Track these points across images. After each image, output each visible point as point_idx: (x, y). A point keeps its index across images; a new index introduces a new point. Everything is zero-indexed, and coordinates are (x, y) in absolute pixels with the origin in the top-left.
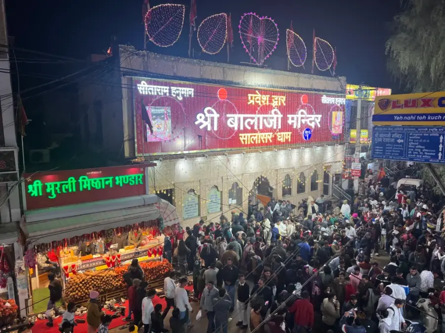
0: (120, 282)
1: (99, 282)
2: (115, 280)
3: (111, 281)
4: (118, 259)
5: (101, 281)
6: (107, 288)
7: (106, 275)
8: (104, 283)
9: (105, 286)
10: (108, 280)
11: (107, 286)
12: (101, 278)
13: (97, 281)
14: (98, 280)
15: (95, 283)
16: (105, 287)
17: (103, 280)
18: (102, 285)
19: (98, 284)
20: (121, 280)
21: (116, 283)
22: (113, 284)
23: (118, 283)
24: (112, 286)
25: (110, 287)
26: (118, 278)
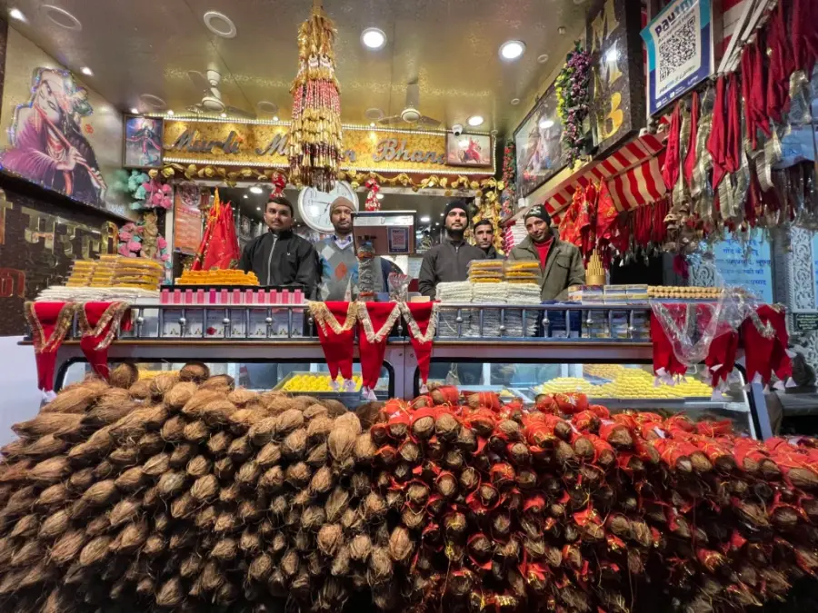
0: (400, 535)
1: (205, 485)
2: (354, 503)
3: (320, 499)
5: (224, 480)
6: (262, 564)
7: (281, 435)
8: (247, 510)
9: (248, 541)
10: (290, 488)
11: (266, 541)
12: (238, 444)
13: (195, 465)
15: (170, 482)
16: (249, 557)
17: (247, 471)
18: (224, 522)
20: (413, 519)
21: (361, 544)
22: (324, 543)
23: (374, 543)
24: (316, 570)
25: (289, 563)
26: (383, 492)
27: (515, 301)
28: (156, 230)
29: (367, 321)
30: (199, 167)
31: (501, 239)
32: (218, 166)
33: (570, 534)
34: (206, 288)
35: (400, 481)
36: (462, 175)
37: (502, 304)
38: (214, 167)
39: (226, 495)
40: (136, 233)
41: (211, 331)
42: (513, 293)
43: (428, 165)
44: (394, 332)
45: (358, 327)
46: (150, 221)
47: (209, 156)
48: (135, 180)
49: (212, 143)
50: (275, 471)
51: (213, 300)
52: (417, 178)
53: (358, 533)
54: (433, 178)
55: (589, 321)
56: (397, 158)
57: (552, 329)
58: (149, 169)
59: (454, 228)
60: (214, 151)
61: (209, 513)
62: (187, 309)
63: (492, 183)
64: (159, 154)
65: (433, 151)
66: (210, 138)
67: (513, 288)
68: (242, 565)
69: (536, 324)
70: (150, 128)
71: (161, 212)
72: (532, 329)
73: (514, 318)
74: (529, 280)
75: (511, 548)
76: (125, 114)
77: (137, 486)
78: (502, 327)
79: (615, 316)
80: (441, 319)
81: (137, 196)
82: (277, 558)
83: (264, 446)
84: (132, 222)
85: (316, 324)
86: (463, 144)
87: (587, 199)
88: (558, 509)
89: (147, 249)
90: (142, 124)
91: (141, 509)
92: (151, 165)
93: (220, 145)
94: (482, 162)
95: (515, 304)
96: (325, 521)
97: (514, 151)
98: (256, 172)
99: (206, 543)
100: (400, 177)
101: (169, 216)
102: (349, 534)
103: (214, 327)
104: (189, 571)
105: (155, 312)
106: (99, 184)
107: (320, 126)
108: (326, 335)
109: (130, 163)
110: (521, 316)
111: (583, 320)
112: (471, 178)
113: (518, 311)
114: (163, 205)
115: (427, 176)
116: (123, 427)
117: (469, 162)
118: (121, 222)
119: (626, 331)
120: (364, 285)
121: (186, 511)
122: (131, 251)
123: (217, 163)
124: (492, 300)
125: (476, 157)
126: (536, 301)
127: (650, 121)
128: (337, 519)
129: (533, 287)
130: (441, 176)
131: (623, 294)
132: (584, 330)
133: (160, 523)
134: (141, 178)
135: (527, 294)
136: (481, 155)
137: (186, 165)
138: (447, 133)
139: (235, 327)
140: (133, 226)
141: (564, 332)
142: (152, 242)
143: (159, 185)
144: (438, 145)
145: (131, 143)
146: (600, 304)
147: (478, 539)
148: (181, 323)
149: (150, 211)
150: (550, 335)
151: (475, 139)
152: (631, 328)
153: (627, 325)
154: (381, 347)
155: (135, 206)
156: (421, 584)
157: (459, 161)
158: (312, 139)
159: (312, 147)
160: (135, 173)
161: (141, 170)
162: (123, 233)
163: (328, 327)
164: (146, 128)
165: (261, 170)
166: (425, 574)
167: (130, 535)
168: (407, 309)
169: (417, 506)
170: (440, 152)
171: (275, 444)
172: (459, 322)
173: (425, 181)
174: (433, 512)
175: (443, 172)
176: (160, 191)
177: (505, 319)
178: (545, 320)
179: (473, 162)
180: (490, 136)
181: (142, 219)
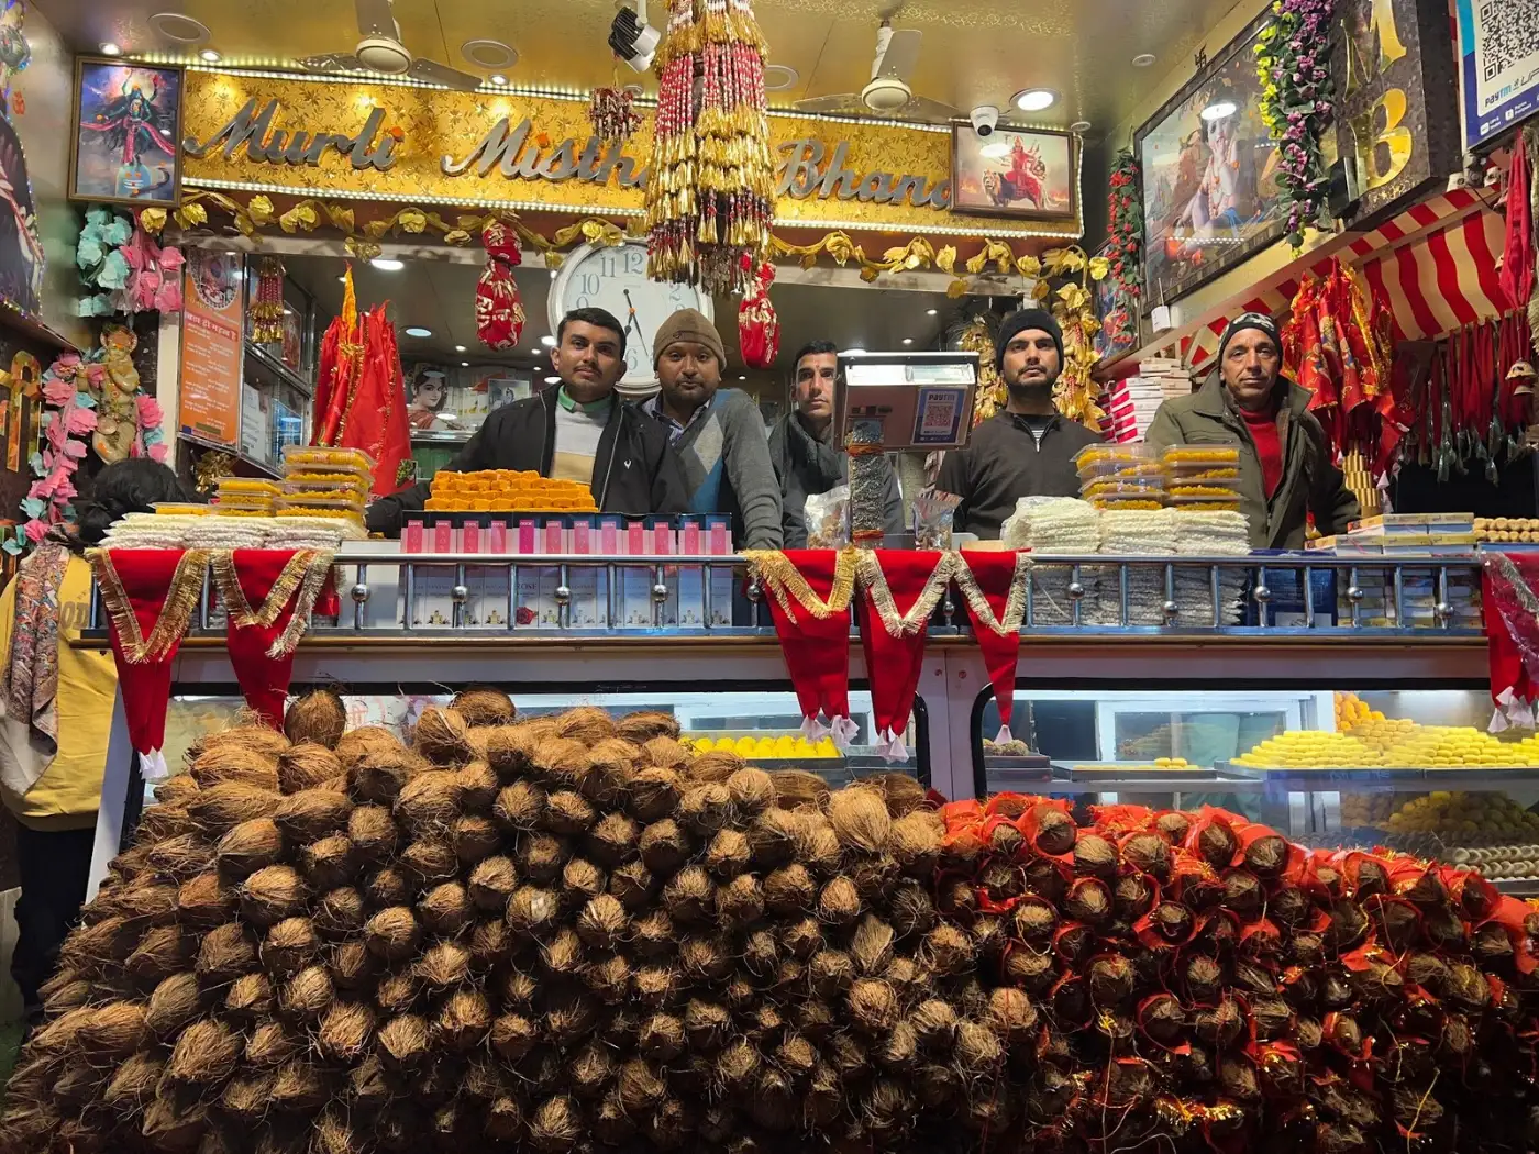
0: (1011, 1002)
1: (606, 910)
2: (904, 946)
3: (840, 932)
4: (979, 604)
5: (639, 904)
6: (742, 1059)
7: (749, 811)
8: (701, 954)
9: (710, 1014)
10: (785, 912)
11: (743, 1016)
12: (666, 830)
13: (580, 873)
14: (608, 859)
15: (538, 904)
16: (708, 1045)
17: (692, 881)
18: (654, 981)
19: (594, 946)
20: (1034, 964)
21: (938, 1011)
22: (866, 1007)
23: (960, 1012)
24: (853, 1059)
25: (798, 1051)
26: (965, 920)
27: (1193, 548)
28: (134, 374)
29: (880, 591)
30: (282, 202)
31: (1098, 413)
32: (329, 201)
33: (1337, 990)
34: (512, 519)
35: (999, 895)
36: (995, 240)
37: (1167, 554)
38: (322, 204)
39: (652, 929)
40: (85, 384)
41: (524, 616)
42: (1189, 531)
43: (905, 211)
44: (937, 617)
45: (862, 602)
46: (118, 348)
47: (310, 173)
48: (99, 236)
49: (321, 137)
50: (746, 882)
51: (526, 545)
52: (876, 245)
53: (925, 996)
54: (918, 246)
55: (1352, 590)
56: (825, 190)
57: (1275, 608)
58: (145, 206)
59: (1025, 380)
60: (328, 159)
61: (617, 969)
62: (473, 568)
63: (1073, 261)
64: (170, 167)
65: (918, 173)
66: (313, 126)
67: (1190, 522)
68: (697, 1063)
69: (1242, 597)
70: (147, 95)
71: (147, 324)
72: (1232, 609)
73: (1192, 585)
74: (1223, 503)
75: (1227, 1012)
76: (83, 57)
77: (463, 916)
78: (1169, 604)
79: (1407, 581)
80: (1035, 589)
81: (106, 279)
82: (769, 1043)
83: (716, 833)
84: (75, 352)
85: (767, 597)
86: (994, 155)
87: (1331, 311)
88: (1307, 943)
89: (111, 430)
90: (123, 82)
91: (476, 963)
92: (148, 197)
93: (343, 147)
94: (1049, 206)
95: (1195, 555)
96: (859, 971)
97: (1137, 178)
98: (435, 219)
99: (621, 1023)
100: (830, 242)
101: (168, 338)
102: (908, 996)
103: (531, 606)
104: (593, 1076)
105: (391, 575)
106: (31, 250)
107: (733, 152)
108: (795, 622)
109: (91, 187)
110: (1209, 582)
111: (1340, 591)
112: (1017, 247)
113: (1201, 569)
114: (159, 303)
115: (902, 239)
116: (420, 800)
117: (1013, 204)
118: (48, 351)
119: (1431, 614)
120: (864, 515)
121: (576, 960)
122: (72, 436)
123: (332, 193)
124: (1144, 547)
125: (1032, 191)
126: (1240, 549)
127: (1469, 160)
128: (879, 972)
129: (1229, 517)
130: (938, 242)
131: (1423, 534)
132: (1342, 611)
133: (522, 987)
134: (118, 231)
135: (1218, 535)
136: (1045, 185)
137: (244, 197)
138: (955, 126)
139: (580, 606)
140: (76, 363)
141: (1300, 616)
142: (125, 411)
143: (154, 249)
144: (932, 157)
145: (93, 134)
146: (1373, 555)
147: (1160, 1003)
148: (456, 595)
149: (118, 319)
150: (1271, 622)
151: (1028, 142)
152: (1442, 606)
153: (1433, 600)
154: (914, 645)
155: (87, 307)
156: (1058, 1081)
157: (989, 201)
158: (717, 181)
159: (722, 199)
160: (96, 217)
161: (112, 210)
162: (51, 382)
163: (794, 603)
164: (136, 92)
165: (449, 213)
166: (1066, 1067)
167: (465, 1010)
168: (963, 565)
169: (1037, 938)
170: (933, 174)
171: (738, 829)
172: (1076, 594)
173: (895, 253)
174: (1068, 952)
175: (944, 230)
176: (152, 265)
177: (1175, 588)
178: (1260, 589)
179: (1025, 204)
180: (1068, 135)
181: (97, 345)
